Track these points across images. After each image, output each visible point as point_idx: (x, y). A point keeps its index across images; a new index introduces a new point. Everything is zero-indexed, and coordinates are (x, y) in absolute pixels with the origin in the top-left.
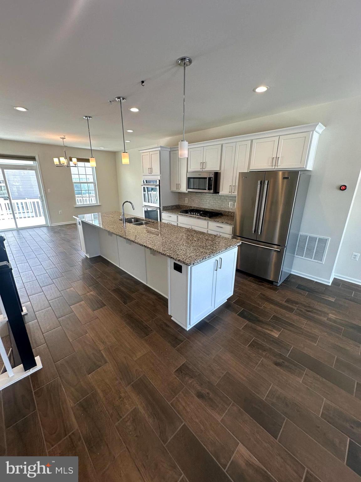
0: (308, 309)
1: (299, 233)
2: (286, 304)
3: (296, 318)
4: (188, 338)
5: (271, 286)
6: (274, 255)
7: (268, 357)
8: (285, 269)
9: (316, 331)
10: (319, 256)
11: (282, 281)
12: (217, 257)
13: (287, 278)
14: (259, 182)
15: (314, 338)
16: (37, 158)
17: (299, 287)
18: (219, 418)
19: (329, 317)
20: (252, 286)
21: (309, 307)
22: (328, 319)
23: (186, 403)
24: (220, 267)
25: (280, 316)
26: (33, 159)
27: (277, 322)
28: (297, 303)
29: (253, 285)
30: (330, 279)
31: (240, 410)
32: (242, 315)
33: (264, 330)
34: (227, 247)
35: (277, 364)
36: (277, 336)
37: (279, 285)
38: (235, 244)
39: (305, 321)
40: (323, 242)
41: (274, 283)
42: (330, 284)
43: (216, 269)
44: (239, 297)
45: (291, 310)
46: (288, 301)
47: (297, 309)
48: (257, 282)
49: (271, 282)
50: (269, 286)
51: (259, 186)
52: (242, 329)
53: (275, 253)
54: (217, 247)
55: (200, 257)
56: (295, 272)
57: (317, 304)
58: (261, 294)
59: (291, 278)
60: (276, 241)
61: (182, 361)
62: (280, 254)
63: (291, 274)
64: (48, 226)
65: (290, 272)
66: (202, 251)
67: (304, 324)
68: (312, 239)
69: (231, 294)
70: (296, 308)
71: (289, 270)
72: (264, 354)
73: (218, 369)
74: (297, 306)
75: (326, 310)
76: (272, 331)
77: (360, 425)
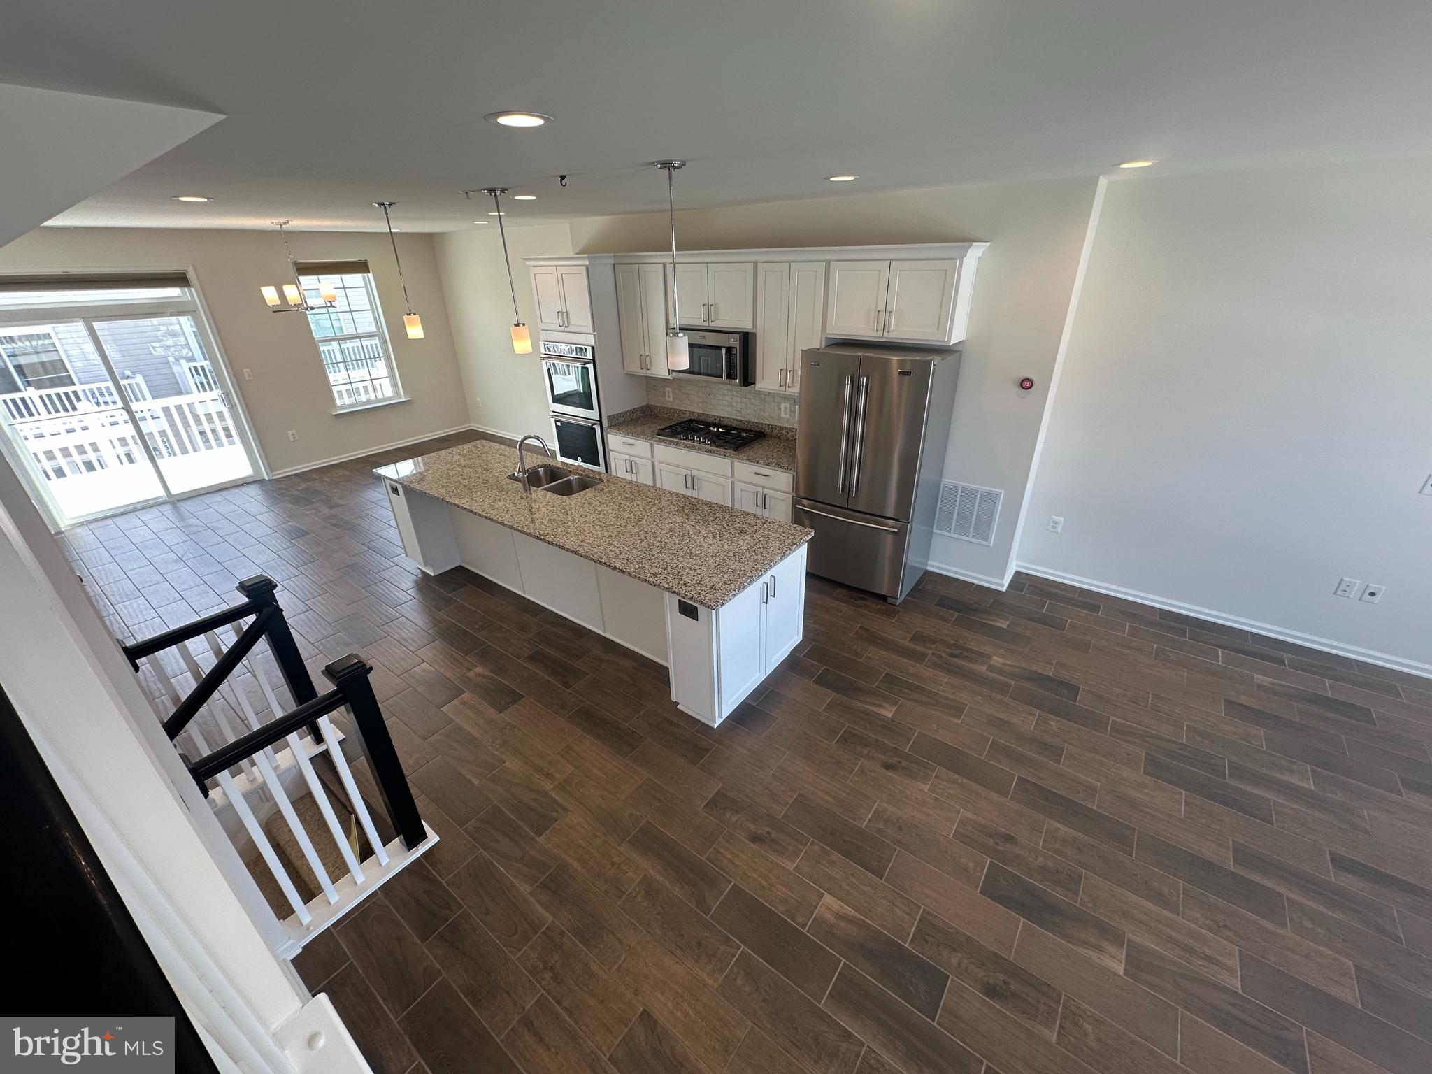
0: (954, 652)
1: (941, 480)
2: (912, 646)
3: (927, 672)
4: (718, 743)
5: (883, 607)
6: (889, 542)
7: (873, 756)
8: (912, 558)
9: (963, 696)
10: (982, 531)
11: (907, 590)
12: (766, 577)
13: (918, 583)
14: (848, 379)
15: (957, 709)
16: (191, 276)
17: (944, 602)
18: (791, 866)
19: (992, 663)
20: (841, 612)
21: (957, 646)
22: (991, 668)
23: (733, 853)
24: (773, 594)
25: (897, 674)
26: (179, 279)
27: (894, 685)
28: (933, 641)
29: (845, 608)
30: (1006, 577)
31: (823, 848)
32: (822, 681)
33: (867, 706)
34: (785, 550)
35: (888, 767)
36: (890, 715)
37: (898, 602)
38: (801, 539)
39: (945, 678)
40: (991, 499)
41: (889, 599)
42: (1004, 589)
43: (765, 601)
44: (815, 640)
45: (920, 658)
46: (917, 638)
47: (933, 654)
48: (852, 600)
49: (884, 598)
50: (879, 606)
51: (848, 388)
52: (824, 710)
53: (890, 536)
54: (765, 553)
55: (733, 587)
56: (936, 565)
57: (972, 639)
58: (860, 628)
59: (929, 579)
60: (890, 512)
61: (714, 787)
62: (900, 538)
63: (927, 573)
64: (262, 481)
65: (923, 567)
66: (733, 567)
67: (943, 684)
68: (969, 494)
69: (797, 638)
70: (931, 652)
71: (922, 563)
72: (865, 752)
73: (783, 791)
74: (933, 646)
75: (987, 649)
76: (881, 706)
77: (1010, 839)
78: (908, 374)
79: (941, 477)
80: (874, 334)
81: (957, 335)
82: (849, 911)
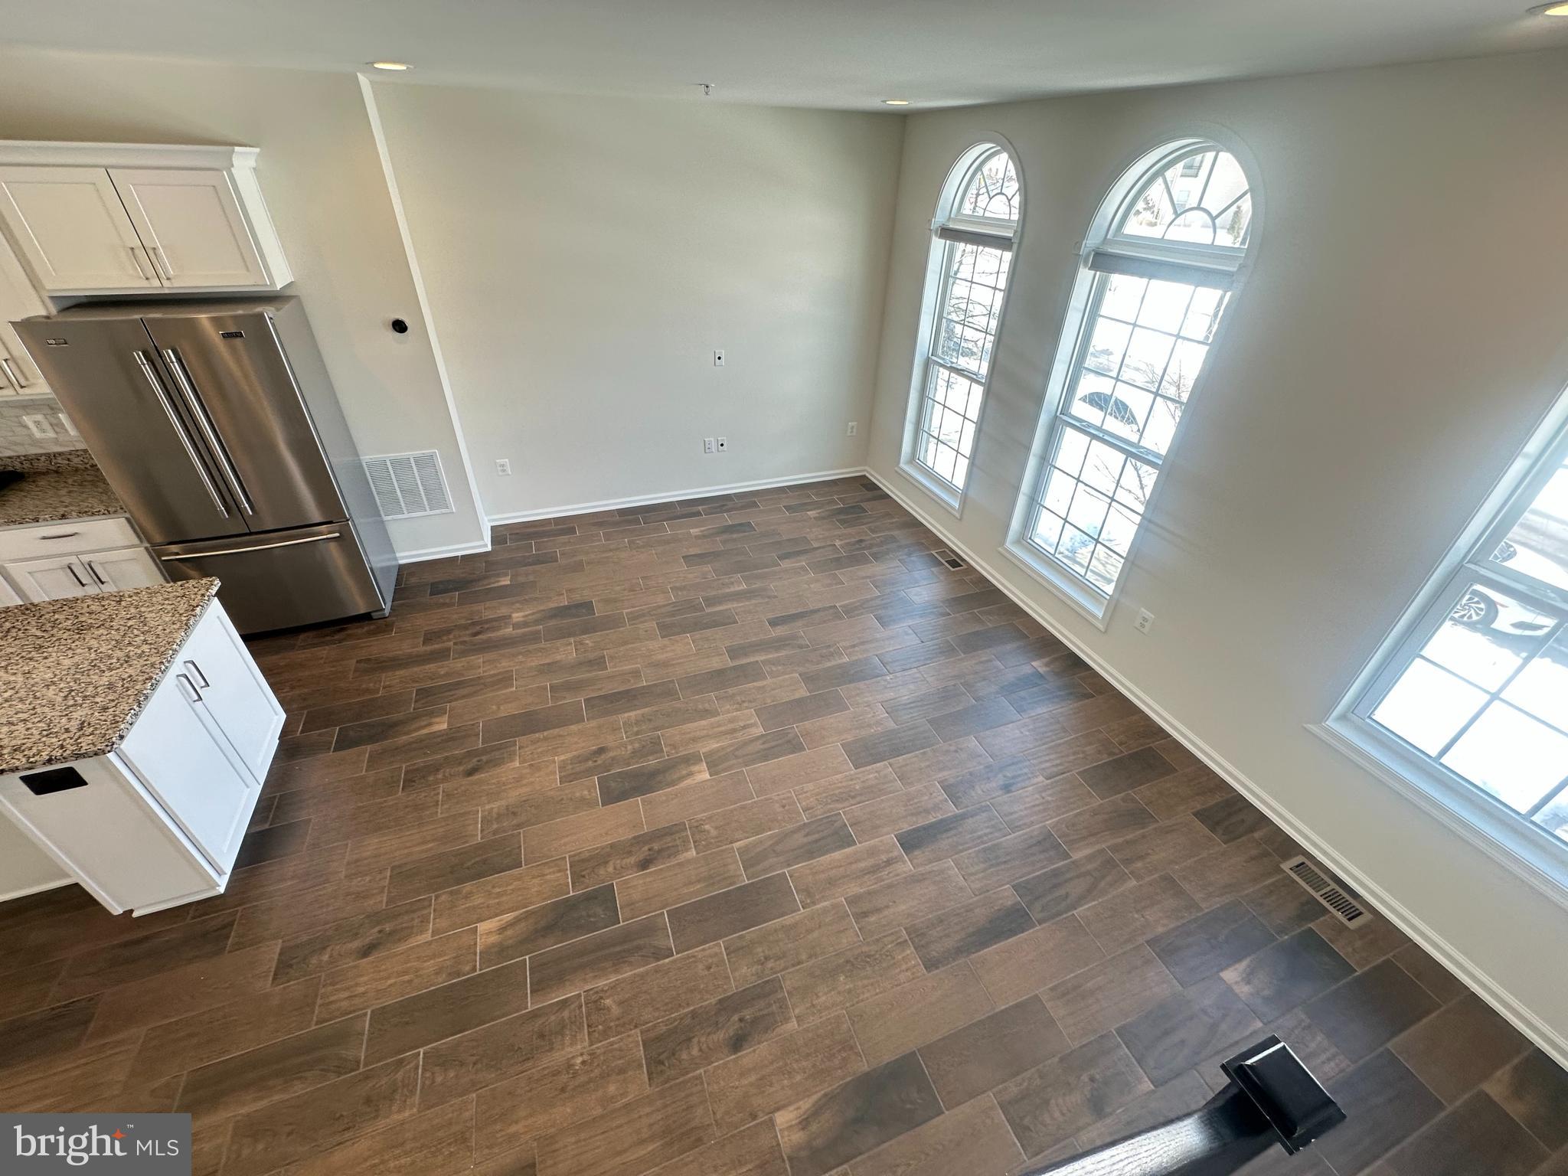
0: (475, 631)
1: (359, 459)
2: (428, 648)
3: (458, 664)
4: (240, 905)
5: (372, 627)
6: (334, 552)
7: (450, 775)
8: (375, 559)
9: (505, 664)
10: (436, 498)
11: (389, 598)
12: (177, 667)
13: (398, 582)
14: (139, 357)
15: (505, 679)
17: (437, 589)
18: (427, 936)
19: (515, 620)
20: (322, 658)
21: (474, 624)
22: (516, 626)
23: (347, 989)
24: (203, 684)
25: (428, 684)
27: (430, 697)
28: (448, 631)
29: (324, 652)
30: (484, 534)
31: (451, 892)
32: (344, 744)
33: (417, 734)
34: (186, 621)
35: (470, 773)
36: (445, 726)
37: (387, 612)
38: (203, 595)
39: (478, 659)
40: (426, 463)
41: (373, 614)
42: (489, 548)
43: (196, 698)
44: (303, 708)
45: (443, 655)
46: (428, 639)
47: (455, 644)
48: (328, 638)
49: (366, 617)
50: (366, 629)
51: (147, 370)
52: (366, 771)
53: (332, 546)
54: (150, 638)
55: (125, 706)
56: (407, 555)
57: (485, 609)
58: (357, 662)
59: (405, 573)
60: (315, 515)
61: (272, 951)
62: (347, 541)
63: (401, 568)
65: (394, 563)
67: (481, 665)
68: (400, 465)
69: (281, 717)
70: (452, 643)
71: (389, 560)
72: (440, 776)
73: (370, 881)
74: (451, 636)
75: (504, 611)
76: (430, 724)
77: (601, 750)
78: (238, 335)
79: (358, 456)
80: (145, 284)
81: (280, 275)
82: (509, 917)
